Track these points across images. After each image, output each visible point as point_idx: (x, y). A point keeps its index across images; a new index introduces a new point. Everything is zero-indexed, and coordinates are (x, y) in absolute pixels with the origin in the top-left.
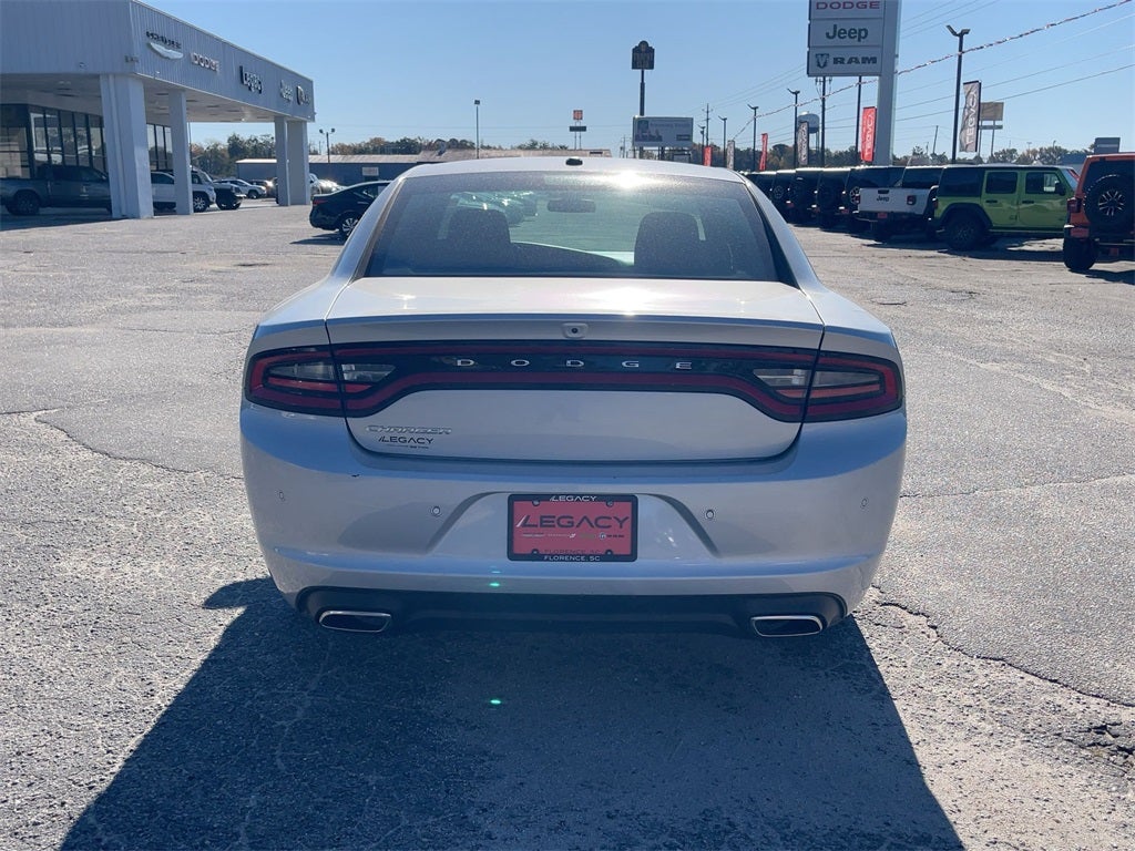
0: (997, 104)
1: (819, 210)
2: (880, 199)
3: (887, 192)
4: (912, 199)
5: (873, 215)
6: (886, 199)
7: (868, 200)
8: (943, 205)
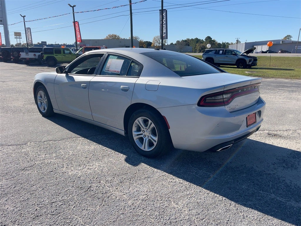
0: (19, 33)
1: (2, 58)
2: (26, 55)
3: (28, 53)
4: (35, 55)
5: (25, 59)
6: (28, 55)
7: (23, 55)
8: (45, 56)
